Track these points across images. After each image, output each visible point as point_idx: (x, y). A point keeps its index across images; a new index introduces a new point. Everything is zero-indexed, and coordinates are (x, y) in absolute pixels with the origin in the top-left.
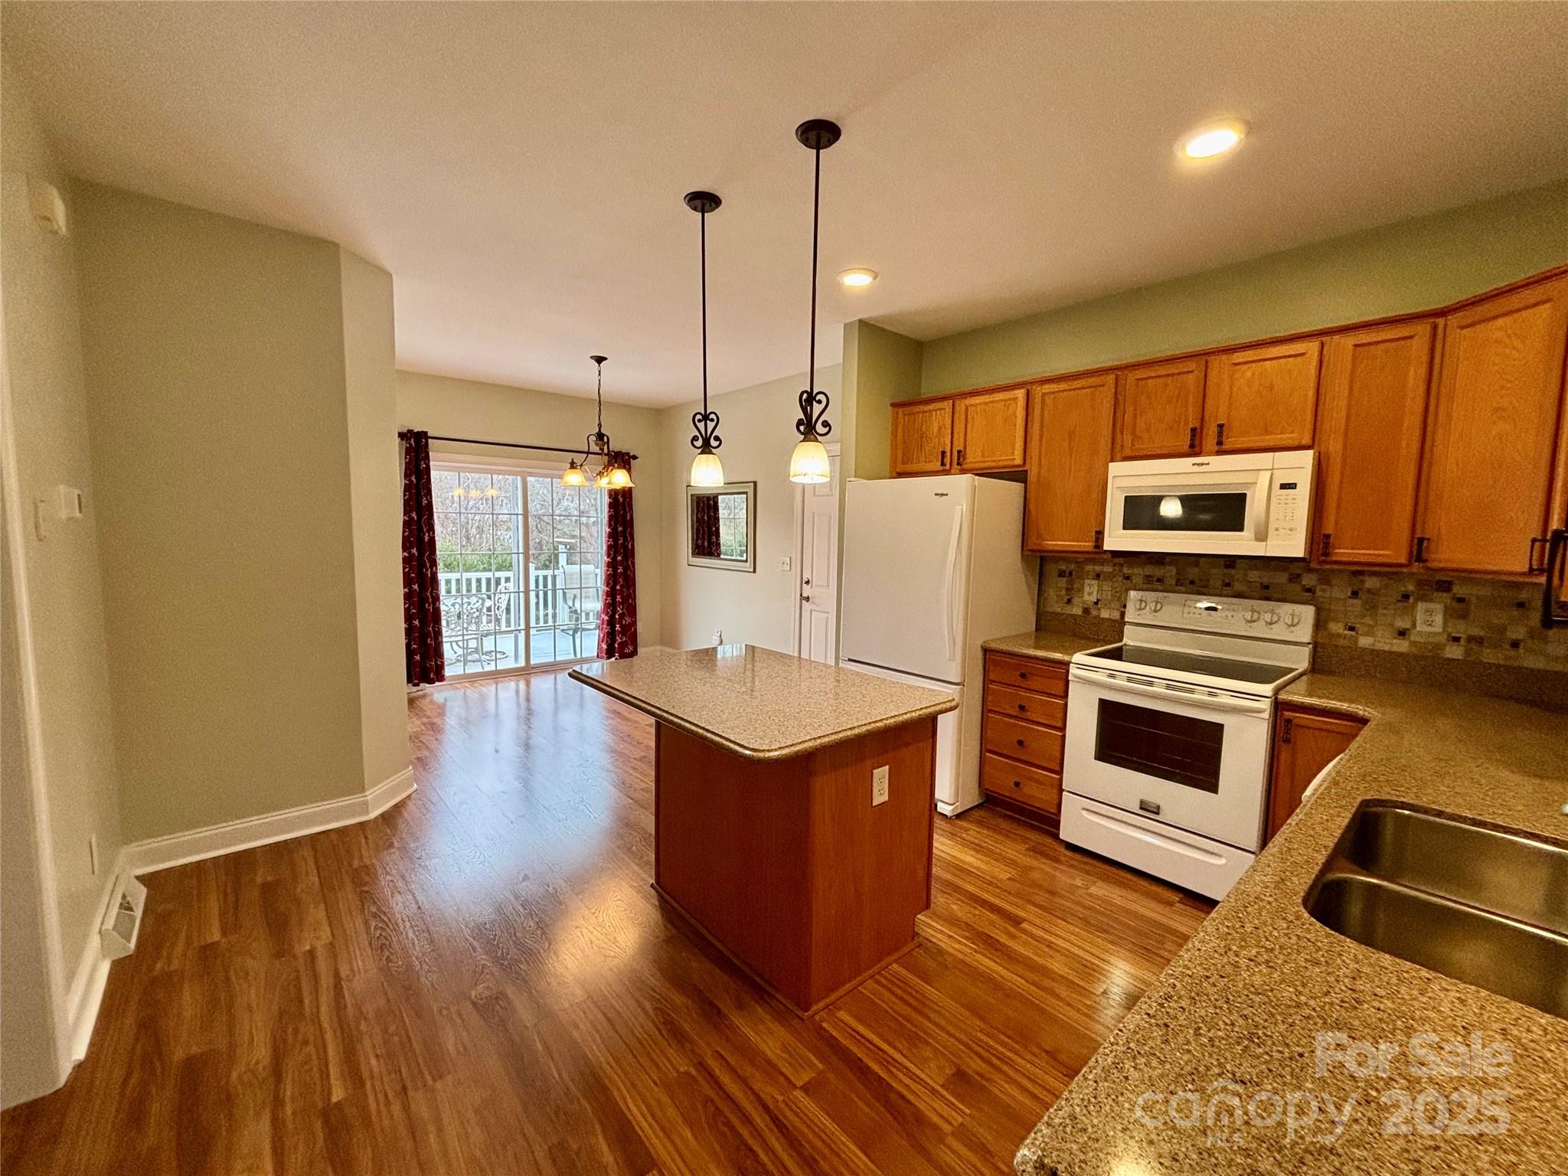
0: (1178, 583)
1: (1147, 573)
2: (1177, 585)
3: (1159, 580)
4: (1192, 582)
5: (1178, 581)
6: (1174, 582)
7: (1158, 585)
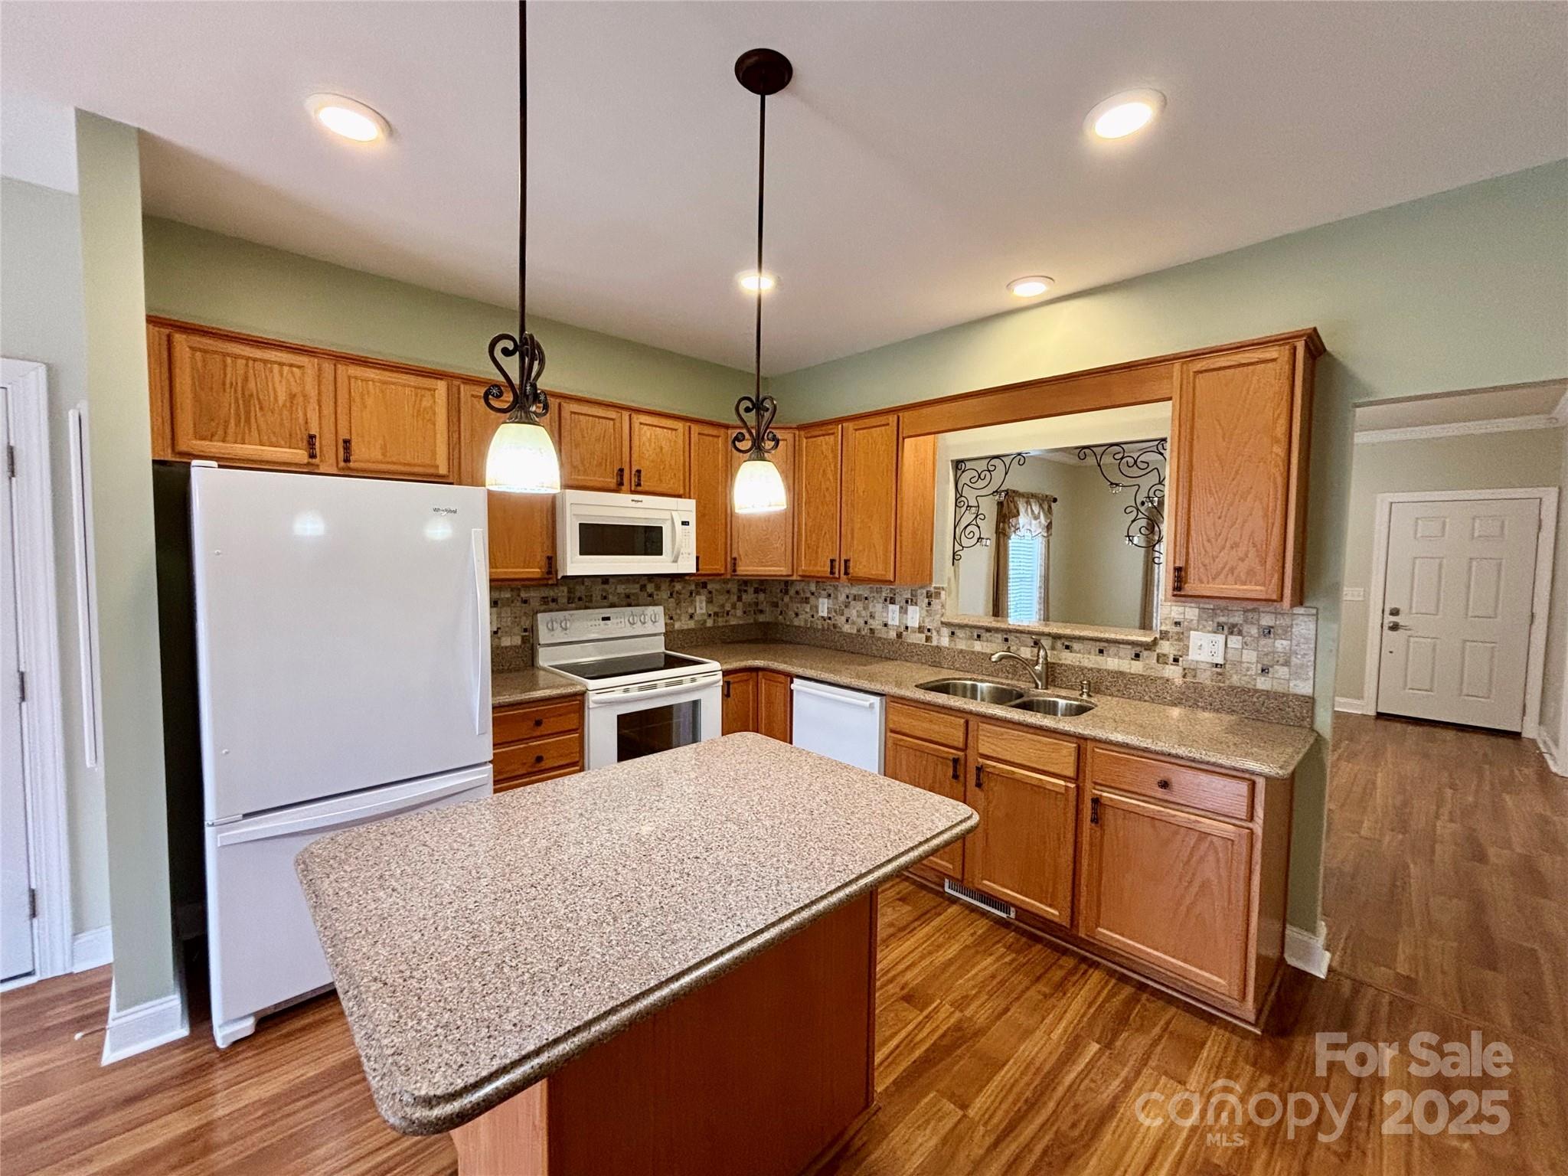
0: (570, 600)
1: (543, 595)
2: (569, 603)
3: (554, 600)
4: (580, 599)
5: (569, 598)
6: (565, 600)
7: (553, 605)
